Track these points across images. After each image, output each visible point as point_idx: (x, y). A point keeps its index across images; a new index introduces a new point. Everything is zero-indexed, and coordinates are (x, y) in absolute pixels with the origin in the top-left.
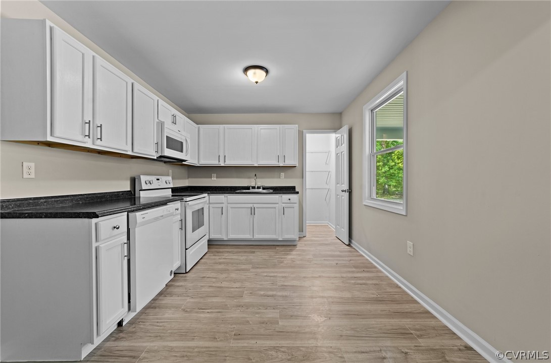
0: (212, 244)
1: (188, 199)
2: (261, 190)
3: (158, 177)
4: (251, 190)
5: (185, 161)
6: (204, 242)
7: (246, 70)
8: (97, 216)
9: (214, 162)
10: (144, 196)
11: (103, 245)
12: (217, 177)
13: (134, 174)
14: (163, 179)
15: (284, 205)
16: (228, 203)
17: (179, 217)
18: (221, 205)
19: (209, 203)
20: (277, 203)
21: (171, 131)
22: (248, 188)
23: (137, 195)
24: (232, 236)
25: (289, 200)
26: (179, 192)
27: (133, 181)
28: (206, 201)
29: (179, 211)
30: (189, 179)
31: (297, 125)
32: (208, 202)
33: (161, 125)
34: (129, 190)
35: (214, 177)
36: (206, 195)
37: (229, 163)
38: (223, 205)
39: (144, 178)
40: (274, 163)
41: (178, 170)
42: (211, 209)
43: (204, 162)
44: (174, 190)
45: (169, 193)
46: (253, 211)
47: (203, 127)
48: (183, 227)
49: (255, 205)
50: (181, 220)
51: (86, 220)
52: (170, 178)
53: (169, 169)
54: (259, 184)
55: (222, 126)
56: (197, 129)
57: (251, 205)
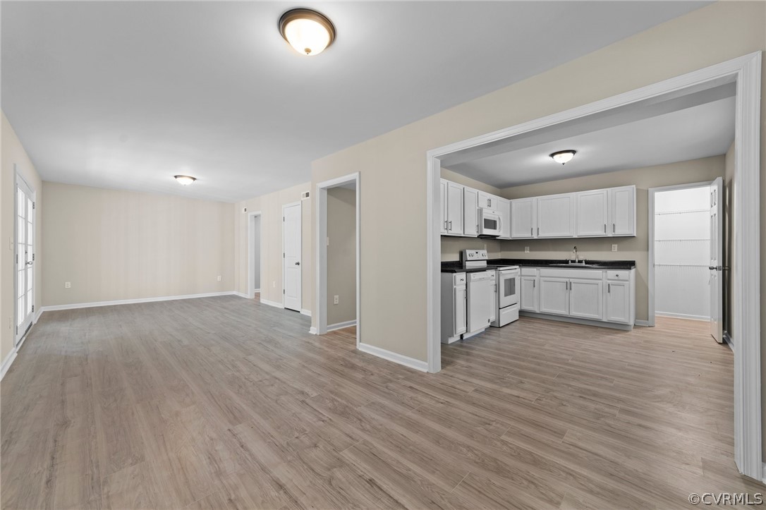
0: (523, 314)
1: (501, 269)
2: (584, 264)
3: (477, 251)
4: (570, 264)
5: (498, 236)
6: (516, 309)
7: (552, 155)
8: (456, 272)
9: (526, 235)
10: (469, 265)
11: (457, 288)
12: (530, 250)
13: (461, 249)
14: (481, 252)
15: (609, 282)
16: (541, 276)
17: (494, 282)
18: (533, 278)
19: (521, 275)
20: (600, 280)
21: (488, 214)
22: (566, 262)
23: (464, 265)
24: (545, 310)
25: (617, 276)
26: (493, 264)
27: (462, 254)
28: (517, 273)
29: (494, 278)
30: (502, 252)
31: (634, 186)
32: (519, 273)
33: (480, 211)
34: (458, 260)
35: (527, 250)
36: (518, 267)
37: (544, 234)
38: (536, 279)
39: (468, 252)
40: (599, 233)
41: (492, 244)
42: (523, 282)
43: (517, 235)
44: (489, 262)
45: (484, 264)
46: (569, 286)
47: (514, 202)
48: (497, 290)
49: (571, 280)
50: (496, 285)
51: (450, 274)
52: (485, 252)
53: (485, 244)
54: (581, 258)
55: (534, 199)
56: (509, 205)
57: (568, 280)
